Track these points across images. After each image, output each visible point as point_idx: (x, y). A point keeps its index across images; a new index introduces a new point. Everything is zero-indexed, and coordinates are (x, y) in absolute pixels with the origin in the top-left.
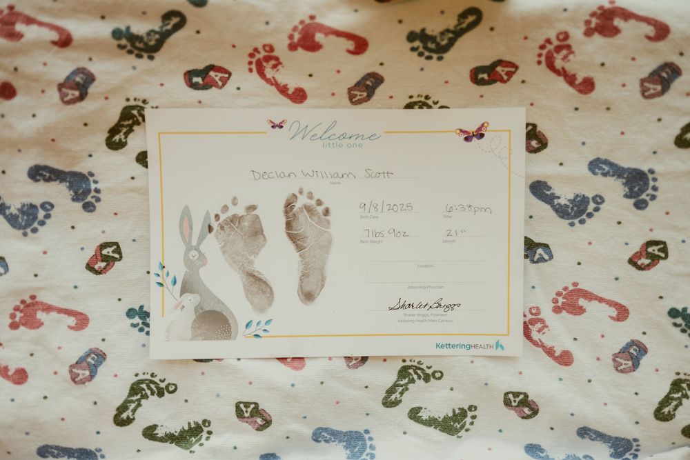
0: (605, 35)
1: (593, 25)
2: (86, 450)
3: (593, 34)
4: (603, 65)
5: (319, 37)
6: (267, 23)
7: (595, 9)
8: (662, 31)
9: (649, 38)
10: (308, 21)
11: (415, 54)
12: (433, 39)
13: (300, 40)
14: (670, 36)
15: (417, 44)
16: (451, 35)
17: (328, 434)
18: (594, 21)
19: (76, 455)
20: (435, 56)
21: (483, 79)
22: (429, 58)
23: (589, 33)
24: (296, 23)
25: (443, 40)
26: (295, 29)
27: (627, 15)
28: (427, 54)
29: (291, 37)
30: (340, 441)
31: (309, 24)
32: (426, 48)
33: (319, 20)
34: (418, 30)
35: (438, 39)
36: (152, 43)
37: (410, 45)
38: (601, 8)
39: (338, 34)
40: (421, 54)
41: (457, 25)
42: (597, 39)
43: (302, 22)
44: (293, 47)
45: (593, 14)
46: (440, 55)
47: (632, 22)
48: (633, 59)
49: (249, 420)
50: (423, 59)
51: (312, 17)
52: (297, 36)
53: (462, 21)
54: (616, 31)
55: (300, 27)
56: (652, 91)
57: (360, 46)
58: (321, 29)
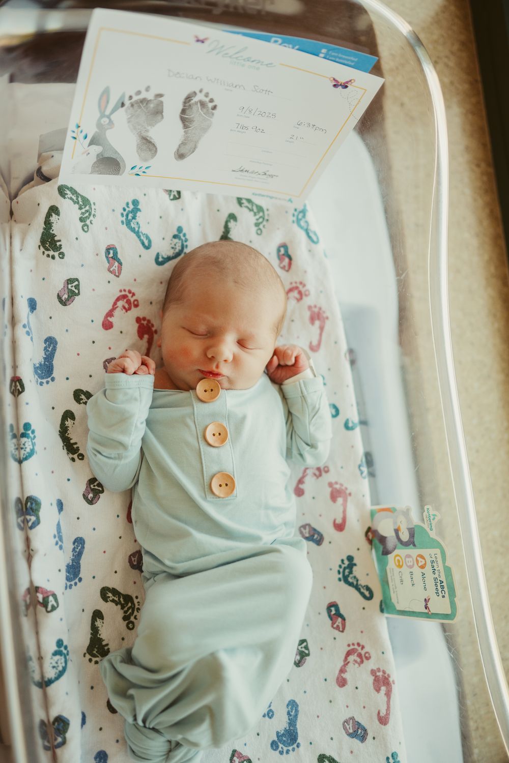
0: (374, 684)
1: (378, 674)
2: (52, 370)
3: (373, 676)
4: (357, 688)
5: (340, 500)
6: (342, 468)
7: (387, 672)
8: (383, 720)
9: (379, 713)
10: (348, 492)
11: (340, 563)
12: (351, 572)
13: (336, 489)
14: (383, 726)
15: (347, 563)
16: (355, 583)
17: (80, 550)
18: (380, 674)
19: (46, 363)
20: (341, 576)
21: (331, 611)
22: (339, 572)
23: (373, 672)
24: (345, 485)
25: (351, 578)
26: (342, 485)
27: (388, 694)
28: (341, 570)
29: (336, 483)
30: (73, 560)
31: (346, 493)
32: (345, 569)
33: (349, 499)
34: (355, 561)
35: (351, 576)
37: (345, 558)
38: (389, 676)
39: (344, 512)
40: (340, 566)
41: (362, 586)
42: (371, 679)
43: (346, 489)
44: (330, 485)
45: (384, 672)
46: (342, 579)
47: (385, 699)
48: (364, 707)
50: (338, 568)
51: (350, 494)
52: (337, 486)
53: (365, 588)
54: (378, 690)
55: (343, 488)
56: (348, 727)
57: (340, 527)
58: (345, 501)
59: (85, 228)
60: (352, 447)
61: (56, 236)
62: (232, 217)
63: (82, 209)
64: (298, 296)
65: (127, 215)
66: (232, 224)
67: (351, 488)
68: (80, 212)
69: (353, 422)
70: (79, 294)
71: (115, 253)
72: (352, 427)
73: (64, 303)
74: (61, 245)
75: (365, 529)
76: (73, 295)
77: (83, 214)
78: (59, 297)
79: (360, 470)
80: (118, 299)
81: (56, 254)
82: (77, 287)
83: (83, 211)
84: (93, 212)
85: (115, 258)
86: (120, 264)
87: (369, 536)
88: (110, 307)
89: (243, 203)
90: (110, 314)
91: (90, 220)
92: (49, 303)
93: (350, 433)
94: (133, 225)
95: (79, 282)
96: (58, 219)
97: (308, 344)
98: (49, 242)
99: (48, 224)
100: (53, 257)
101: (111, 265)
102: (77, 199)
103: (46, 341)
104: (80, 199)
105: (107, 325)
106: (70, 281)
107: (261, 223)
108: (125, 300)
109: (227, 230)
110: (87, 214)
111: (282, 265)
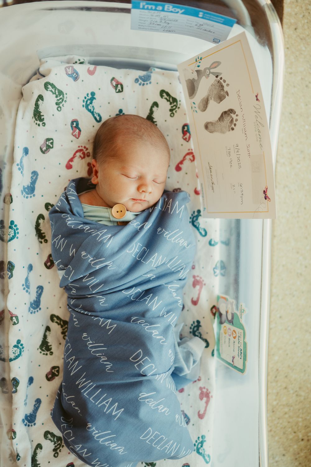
0: (200, 395)
1: (204, 390)
2: (34, 190)
3: (201, 390)
4: (189, 395)
5: (198, 287)
6: (203, 268)
7: (209, 390)
8: (201, 416)
9: (199, 412)
10: (204, 283)
11: (192, 323)
12: (198, 329)
13: (197, 280)
14: (200, 420)
15: (196, 324)
18: (205, 390)
19: (32, 186)
20: (191, 330)
22: (191, 328)
23: (201, 389)
24: (203, 278)
26: (201, 278)
27: (207, 403)
29: (198, 276)
30: (36, 298)
31: (202, 283)
32: (195, 327)
33: (204, 287)
34: (201, 324)
35: (198, 331)
36: (195, 224)
37: (195, 321)
38: (210, 393)
39: (199, 294)
40: (192, 325)
42: (199, 392)
43: (203, 281)
44: (194, 277)
45: (207, 390)
46: (192, 332)
47: (205, 405)
48: (191, 407)
49: (49, 260)
50: (190, 326)
51: (205, 284)
52: (198, 279)
54: (201, 399)
55: (201, 280)
57: (195, 303)
58: (201, 288)
59: (59, 109)
60: (212, 256)
61: (41, 112)
62: (156, 104)
63: (58, 97)
64: (192, 159)
65: (87, 102)
66: (155, 109)
67: (206, 280)
68: (56, 99)
69: (214, 241)
70: (53, 147)
71: (77, 124)
72: (213, 244)
73: (43, 152)
74: (43, 118)
75: (211, 306)
76: (49, 147)
77: (58, 100)
78: (41, 149)
79: (214, 271)
80: (77, 152)
81: (41, 123)
82: (52, 143)
83: (58, 98)
84: (65, 99)
85: (77, 127)
86: (80, 131)
87: (213, 311)
88: (71, 156)
89: (164, 96)
90: (71, 160)
91: (62, 104)
92: (35, 151)
93: (212, 247)
94: (90, 108)
95: (53, 141)
96: (43, 103)
97: (194, 189)
98: (38, 115)
99: (37, 105)
100: (39, 125)
101: (74, 131)
102: (55, 91)
103: (32, 173)
104: (57, 91)
105: (69, 167)
106: (48, 140)
107: (175, 109)
108: (81, 152)
109: (151, 112)
110: (61, 100)
111: (184, 138)
